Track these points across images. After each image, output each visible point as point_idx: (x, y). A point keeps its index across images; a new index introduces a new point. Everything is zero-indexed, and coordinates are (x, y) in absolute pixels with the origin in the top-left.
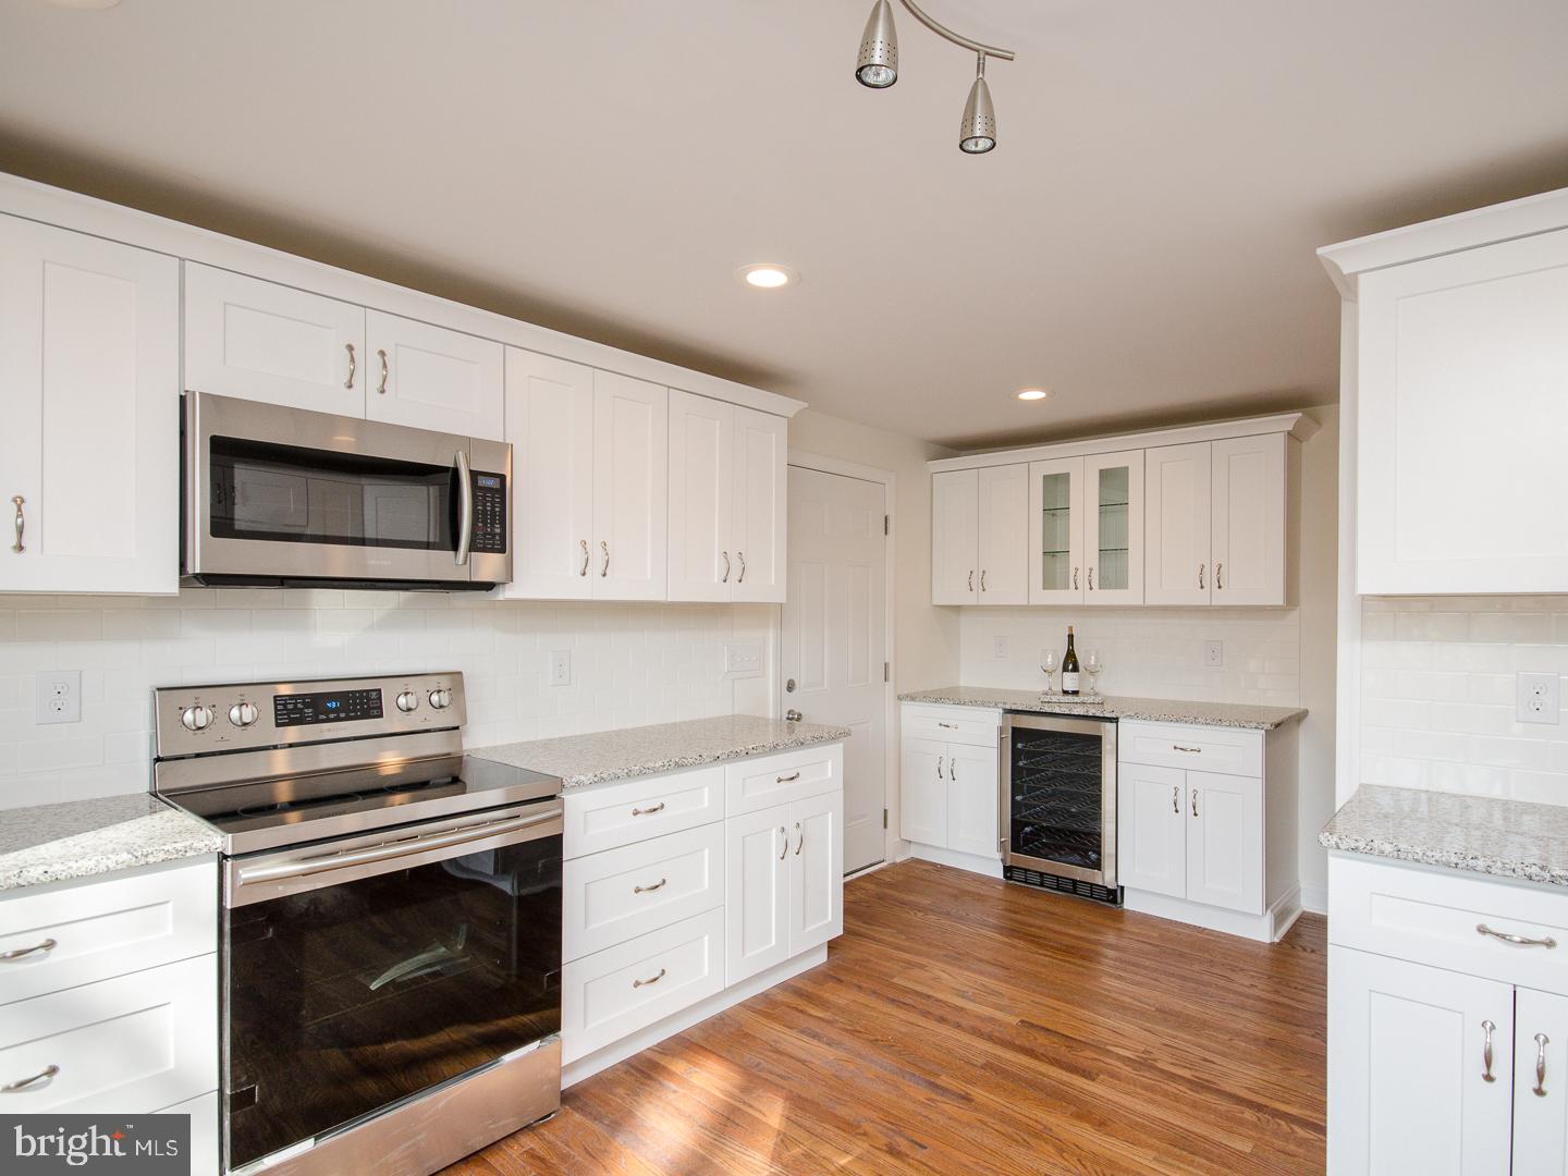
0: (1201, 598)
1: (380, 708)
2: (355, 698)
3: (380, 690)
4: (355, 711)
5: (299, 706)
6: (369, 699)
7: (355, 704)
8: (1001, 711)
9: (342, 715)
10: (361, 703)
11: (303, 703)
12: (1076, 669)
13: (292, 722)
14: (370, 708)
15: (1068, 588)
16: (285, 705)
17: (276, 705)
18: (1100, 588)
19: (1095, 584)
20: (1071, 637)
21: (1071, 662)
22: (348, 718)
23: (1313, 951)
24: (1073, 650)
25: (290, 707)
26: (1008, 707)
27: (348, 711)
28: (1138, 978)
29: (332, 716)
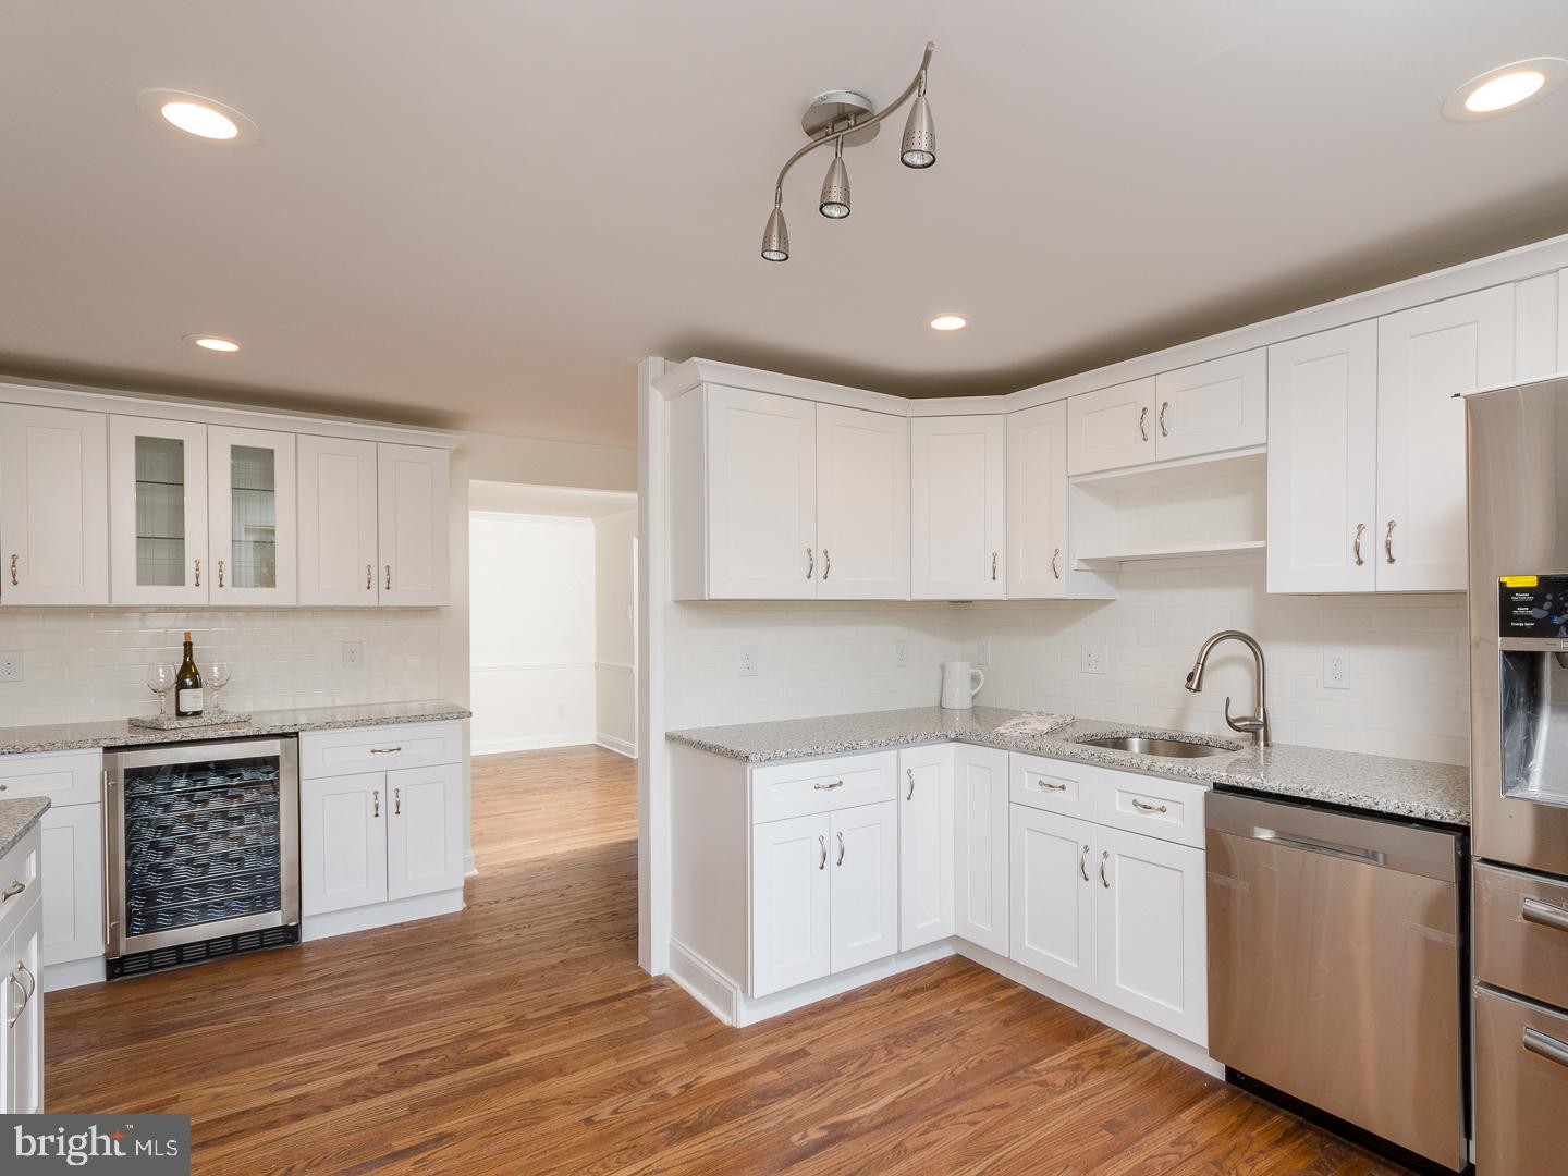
0: (368, 599)
8: (101, 750)
12: (196, 685)
15: (182, 583)
18: (234, 586)
19: (227, 580)
20: (188, 646)
21: (188, 676)
23: (496, 902)
24: (192, 663)
26: (109, 743)
28: (416, 980)
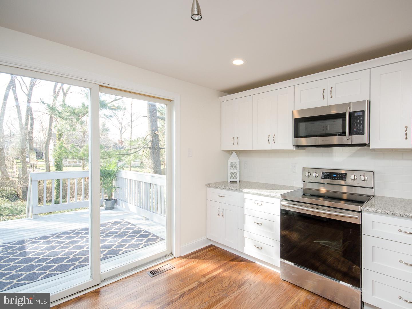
1: (346, 178)
2: (340, 175)
3: (346, 174)
4: (339, 178)
5: (327, 175)
6: (343, 175)
7: (340, 176)
9: (336, 178)
10: (342, 176)
11: (328, 174)
13: (325, 178)
14: (343, 178)
16: (324, 174)
17: (322, 174)
22: (337, 179)
25: (325, 175)
27: (337, 178)
29: (333, 178)
